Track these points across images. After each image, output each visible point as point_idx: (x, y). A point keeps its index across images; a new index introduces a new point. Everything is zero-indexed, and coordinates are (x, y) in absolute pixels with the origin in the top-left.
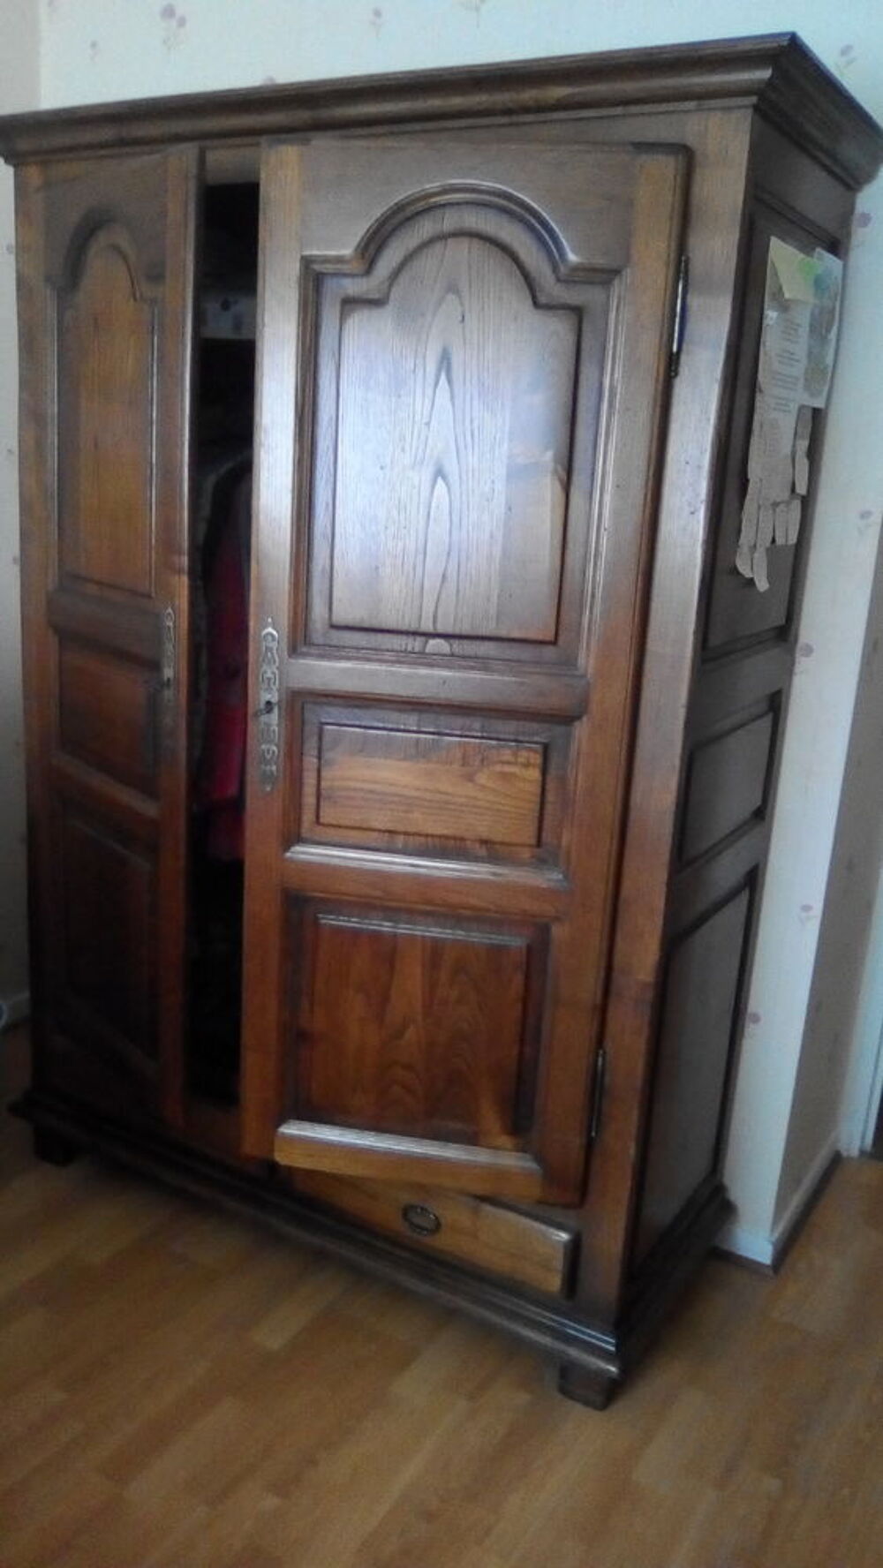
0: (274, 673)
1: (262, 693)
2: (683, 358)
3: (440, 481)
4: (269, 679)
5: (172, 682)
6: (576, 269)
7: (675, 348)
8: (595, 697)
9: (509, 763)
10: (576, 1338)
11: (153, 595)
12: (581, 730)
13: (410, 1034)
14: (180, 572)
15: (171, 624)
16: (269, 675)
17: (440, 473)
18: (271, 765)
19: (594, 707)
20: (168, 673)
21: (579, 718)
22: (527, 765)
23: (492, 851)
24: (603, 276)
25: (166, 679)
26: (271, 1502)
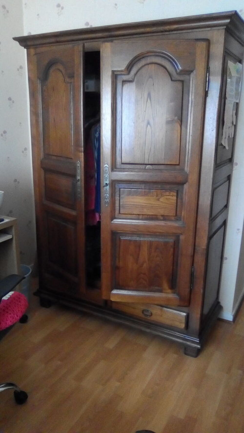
0: (107, 176)
1: (105, 181)
2: (209, 92)
3: (149, 126)
4: (106, 178)
5: (80, 180)
6: (181, 71)
7: (207, 90)
8: (190, 177)
9: (168, 195)
10: (188, 340)
11: (73, 158)
12: (186, 186)
13: (145, 265)
14: (81, 152)
15: (79, 165)
16: (106, 176)
17: (148, 123)
18: (107, 199)
19: (190, 180)
20: (79, 178)
21: (185, 183)
22: (173, 196)
23: (165, 218)
24: (188, 72)
25: (78, 179)
26: (117, 384)
